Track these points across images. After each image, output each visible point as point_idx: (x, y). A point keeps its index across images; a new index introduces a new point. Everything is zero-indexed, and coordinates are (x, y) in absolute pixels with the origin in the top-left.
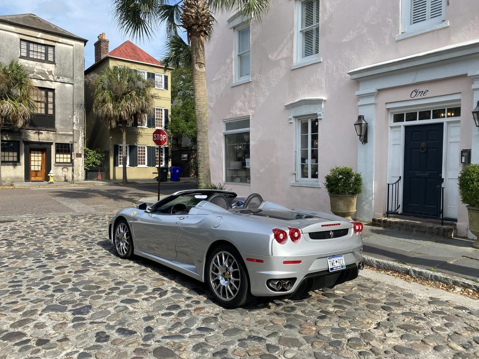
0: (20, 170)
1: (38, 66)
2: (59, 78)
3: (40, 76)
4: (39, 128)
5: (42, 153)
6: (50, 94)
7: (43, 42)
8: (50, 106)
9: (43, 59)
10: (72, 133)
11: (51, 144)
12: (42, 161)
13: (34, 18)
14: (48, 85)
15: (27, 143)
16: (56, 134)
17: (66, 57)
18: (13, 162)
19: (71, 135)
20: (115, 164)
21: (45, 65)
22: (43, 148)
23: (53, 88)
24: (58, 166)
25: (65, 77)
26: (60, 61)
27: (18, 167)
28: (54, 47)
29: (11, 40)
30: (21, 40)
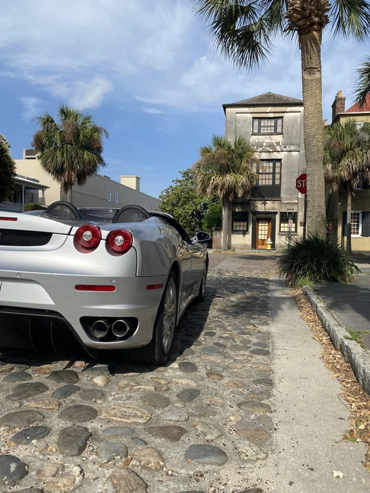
0: (248, 239)
1: (266, 140)
2: (285, 147)
3: (268, 149)
4: (266, 198)
5: (269, 223)
6: (278, 164)
7: (272, 115)
8: (277, 176)
9: (273, 131)
10: (297, 201)
11: (276, 213)
12: (268, 230)
13: (269, 96)
14: (275, 156)
15: (255, 213)
16: (281, 203)
17: (293, 125)
18: (243, 231)
19: (296, 203)
20: (343, 235)
21: (273, 137)
22: (268, 218)
23: (280, 158)
24: (282, 235)
25: (292, 145)
26: (288, 130)
27: (247, 236)
28: (282, 117)
29: (245, 120)
30: (254, 118)
